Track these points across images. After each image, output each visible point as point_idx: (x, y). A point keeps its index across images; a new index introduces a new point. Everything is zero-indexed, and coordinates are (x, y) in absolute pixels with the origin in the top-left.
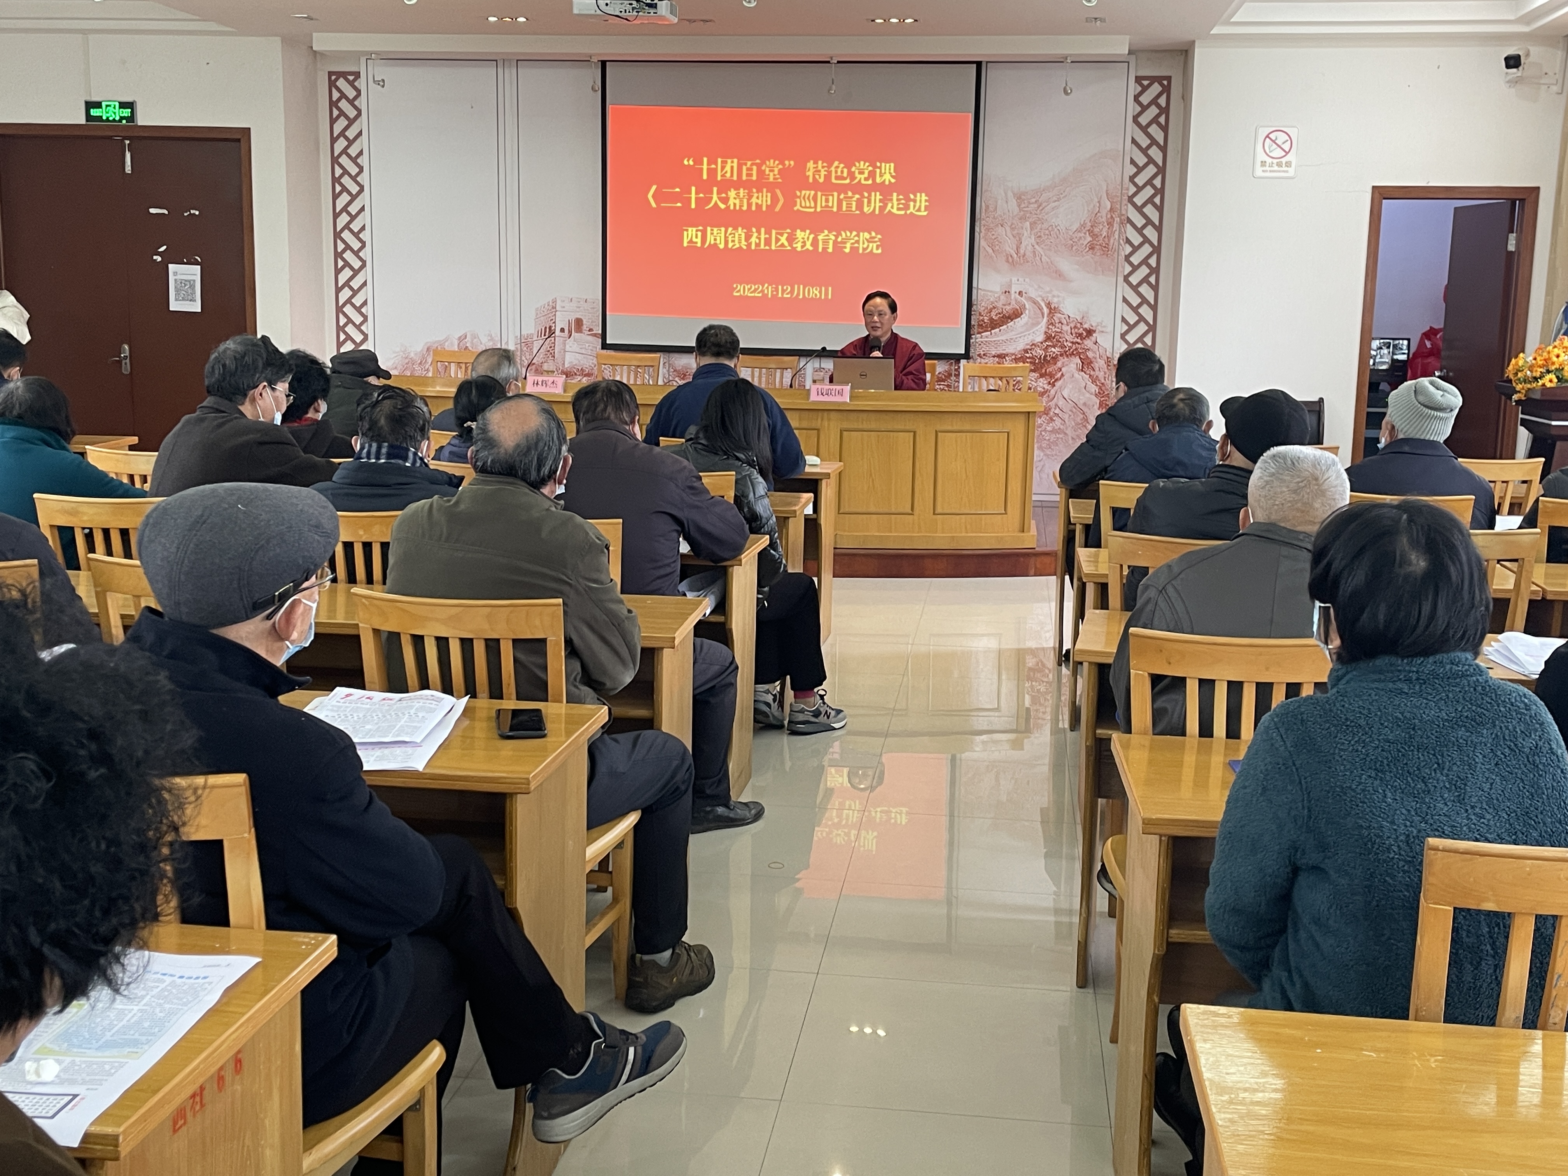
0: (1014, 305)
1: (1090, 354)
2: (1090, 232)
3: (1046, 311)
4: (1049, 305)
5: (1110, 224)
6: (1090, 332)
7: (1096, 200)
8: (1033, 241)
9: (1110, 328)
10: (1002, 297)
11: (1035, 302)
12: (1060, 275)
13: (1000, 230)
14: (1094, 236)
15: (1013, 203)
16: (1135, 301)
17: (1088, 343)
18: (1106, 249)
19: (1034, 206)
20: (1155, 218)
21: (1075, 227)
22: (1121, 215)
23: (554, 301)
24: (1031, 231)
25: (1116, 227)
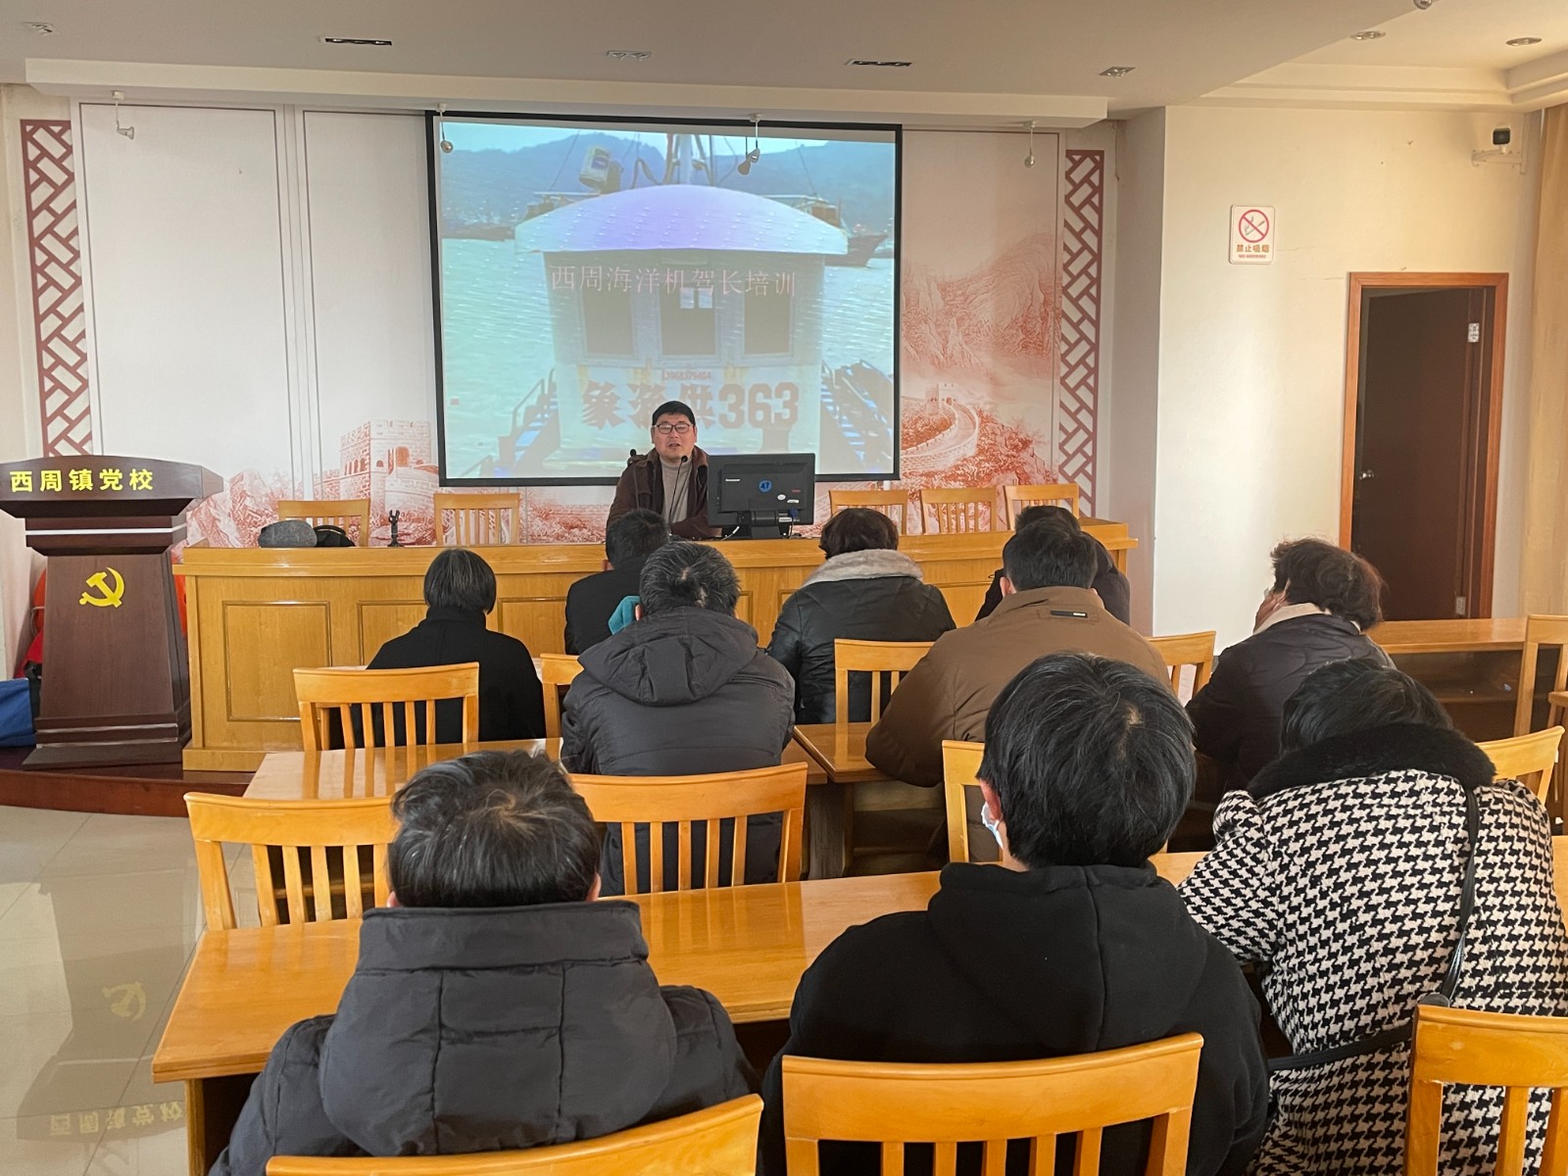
0: (942, 414)
1: (1027, 469)
2: (1023, 328)
3: (977, 420)
5: (1044, 319)
6: (1026, 443)
7: (1028, 291)
8: (960, 339)
9: (1048, 438)
10: (929, 406)
11: (966, 411)
12: (991, 379)
13: (923, 327)
14: (1027, 332)
15: (937, 296)
16: (1073, 406)
17: (1025, 455)
18: (1040, 347)
19: (959, 300)
20: (1092, 311)
21: (1008, 321)
22: (1055, 309)
23: (368, 427)
24: (958, 328)
25: (1050, 322)
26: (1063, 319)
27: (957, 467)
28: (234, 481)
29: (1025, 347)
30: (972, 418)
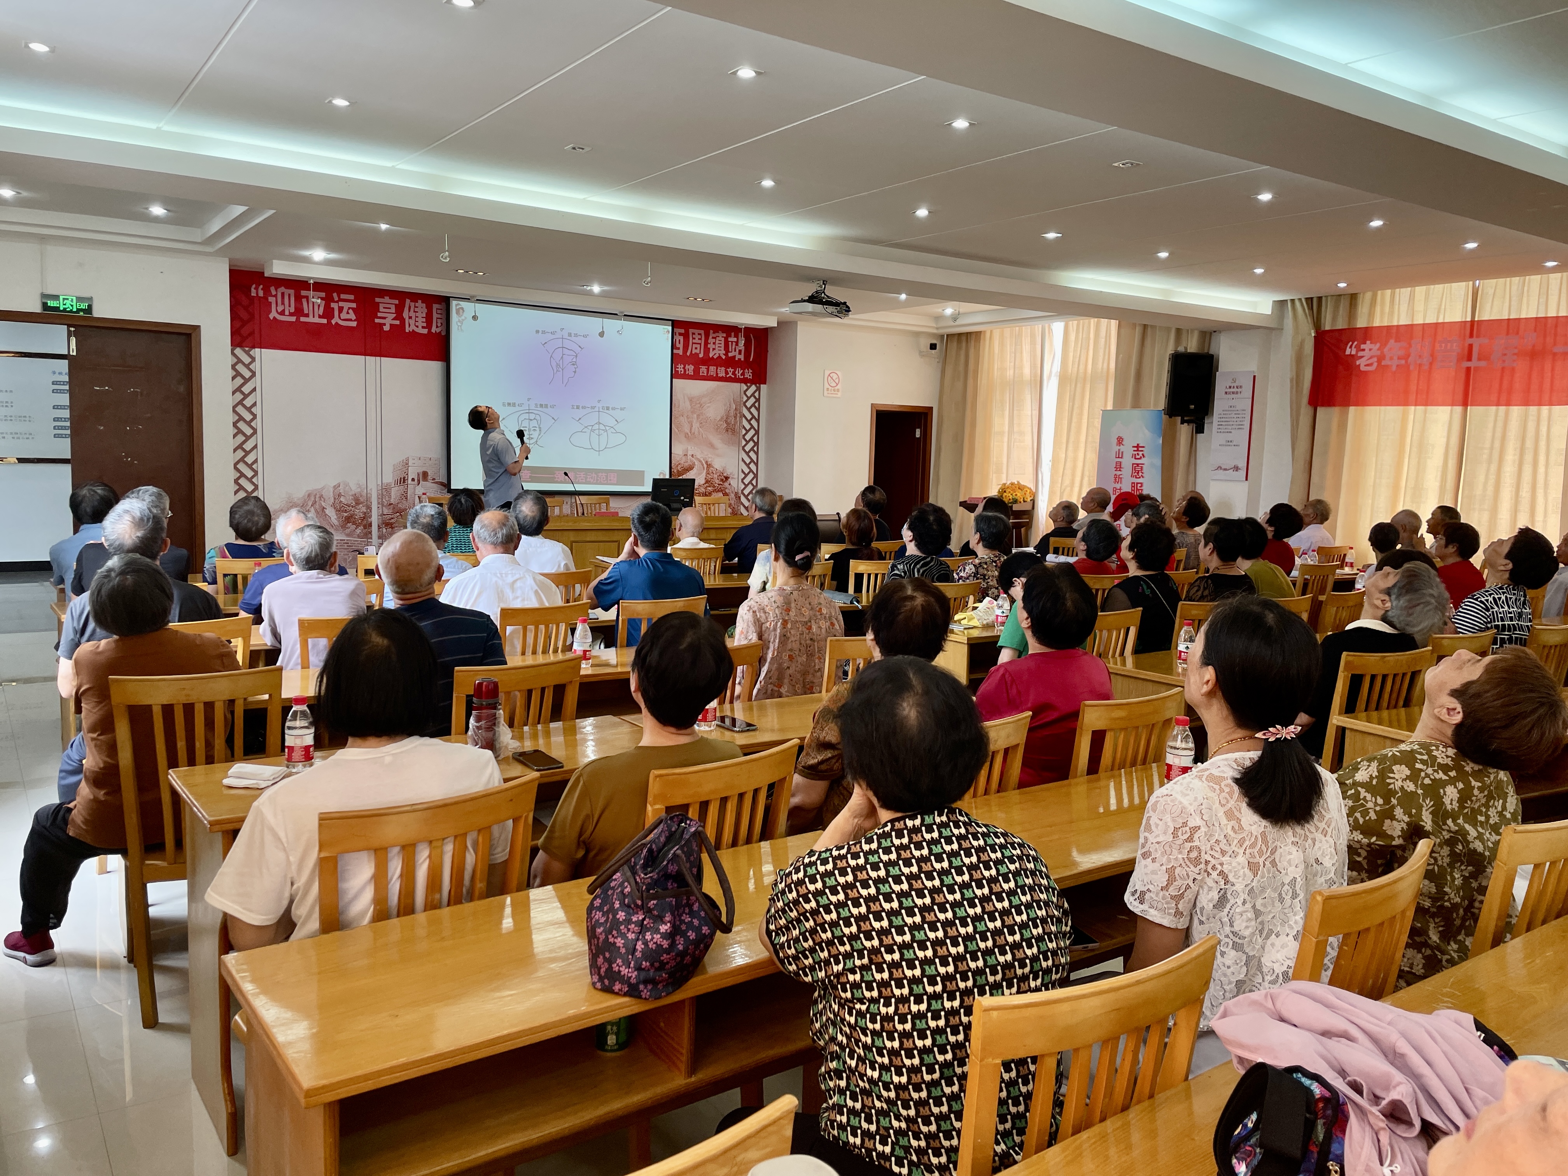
0: (689, 463)
1: (727, 491)
2: (726, 422)
3: (705, 466)
4: (706, 462)
5: (735, 417)
6: (727, 478)
7: (728, 403)
8: (698, 425)
9: (736, 476)
10: (684, 458)
11: (700, 461)
12: (712, 446)
13: (681, 418)
14: (728, 423)
15: (688, 403)
16: (748, 461)
17: (726, 484)
18: (733, 431)
19: (698, 405)
20: (756, 415)
21: (719, 418)
22: (740, 412)
23: (408, 459)
24: (697, 418)
25: (738, 419)
26: (744, 419)
28: (335, 487)
29: (727, 431)
30: (703, 465)
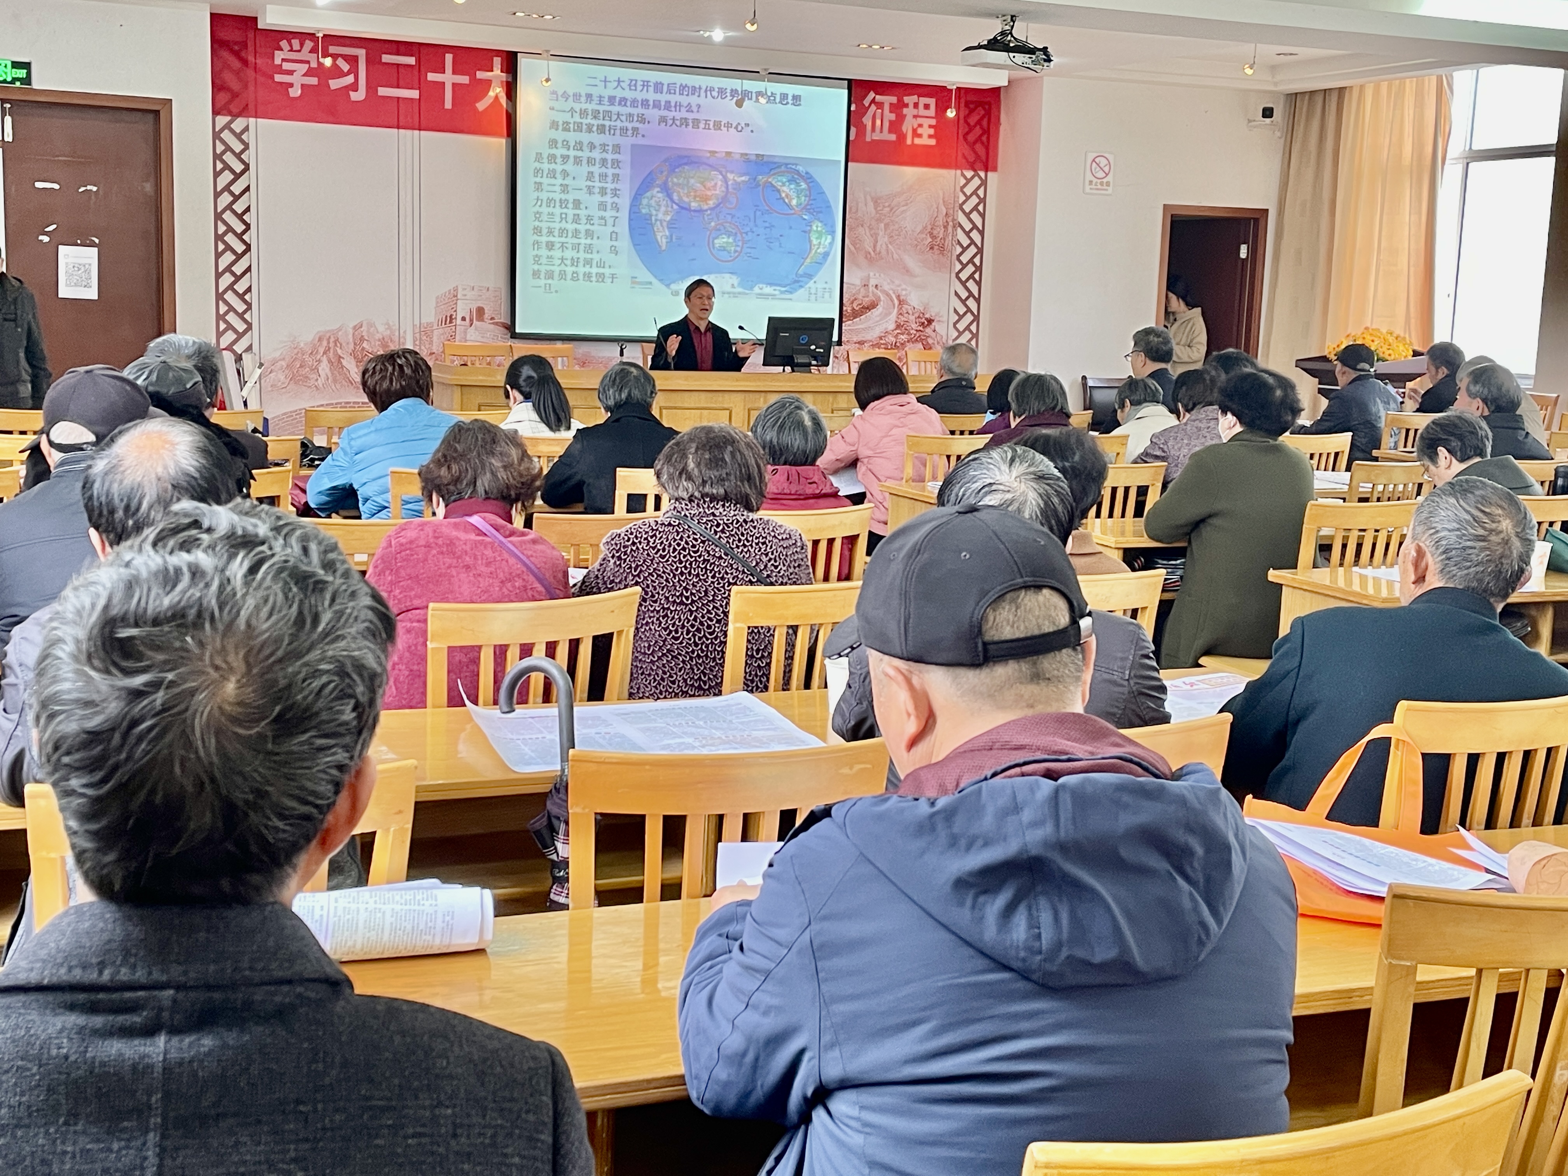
0: (871, 298)
2: (931, 234)
3: (896, 302)
5: (945, 227)
6: (930, 321)
7: (935, 206)
8: (886, 239)
9: (945, 319)
10: (863, 291)
11: (888, 295)
12: (907, 271)
13: (861, 229)
14: (934, 237)
15: (871, 205)
16: (964, 294)
17: (929, 331)
18: (942, 249)
19: (888, 209)
20: (979, 224)
21: (919, 229)
22: (953, 220)
23: (456, 289)
24: (886, 229)
25: (950, 229)
26: (959, 230)
27: (881, 338)
28: (355, 328)
29: (932, 248)
30: (892, 301)
